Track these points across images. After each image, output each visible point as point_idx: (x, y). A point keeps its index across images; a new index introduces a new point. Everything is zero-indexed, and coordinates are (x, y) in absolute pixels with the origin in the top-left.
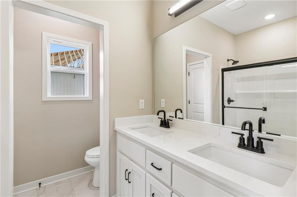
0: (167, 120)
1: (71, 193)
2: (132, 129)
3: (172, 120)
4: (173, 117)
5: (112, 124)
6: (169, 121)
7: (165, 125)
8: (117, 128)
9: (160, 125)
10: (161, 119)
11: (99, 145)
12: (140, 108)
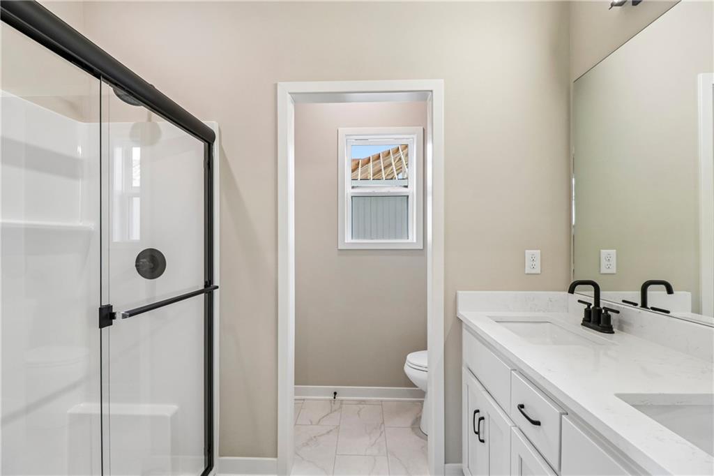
0: (604, 308)
1: (380, 428)
2: (497, 322)
3: (618, 312)
4: (636, 305)
5: (452, 305)
6: (609, 312)
7: (598, 322)
8: (463, 313)
9: (584, 320)
10: (586, 306)
11: (425, 349)
12: (526, 272)
